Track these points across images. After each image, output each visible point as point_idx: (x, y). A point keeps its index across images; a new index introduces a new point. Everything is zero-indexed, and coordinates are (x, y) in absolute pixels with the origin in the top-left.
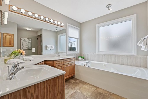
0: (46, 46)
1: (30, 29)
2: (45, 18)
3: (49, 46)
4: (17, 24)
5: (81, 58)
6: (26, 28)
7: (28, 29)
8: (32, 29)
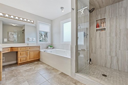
0: (28, 38)
1: (15, 25)
2: (15, 17)
3: (31, 38)
4: (3, 21)
5: (50, 47)
6: (11, 24)
7: (13, 25)
8: (17, 25)
